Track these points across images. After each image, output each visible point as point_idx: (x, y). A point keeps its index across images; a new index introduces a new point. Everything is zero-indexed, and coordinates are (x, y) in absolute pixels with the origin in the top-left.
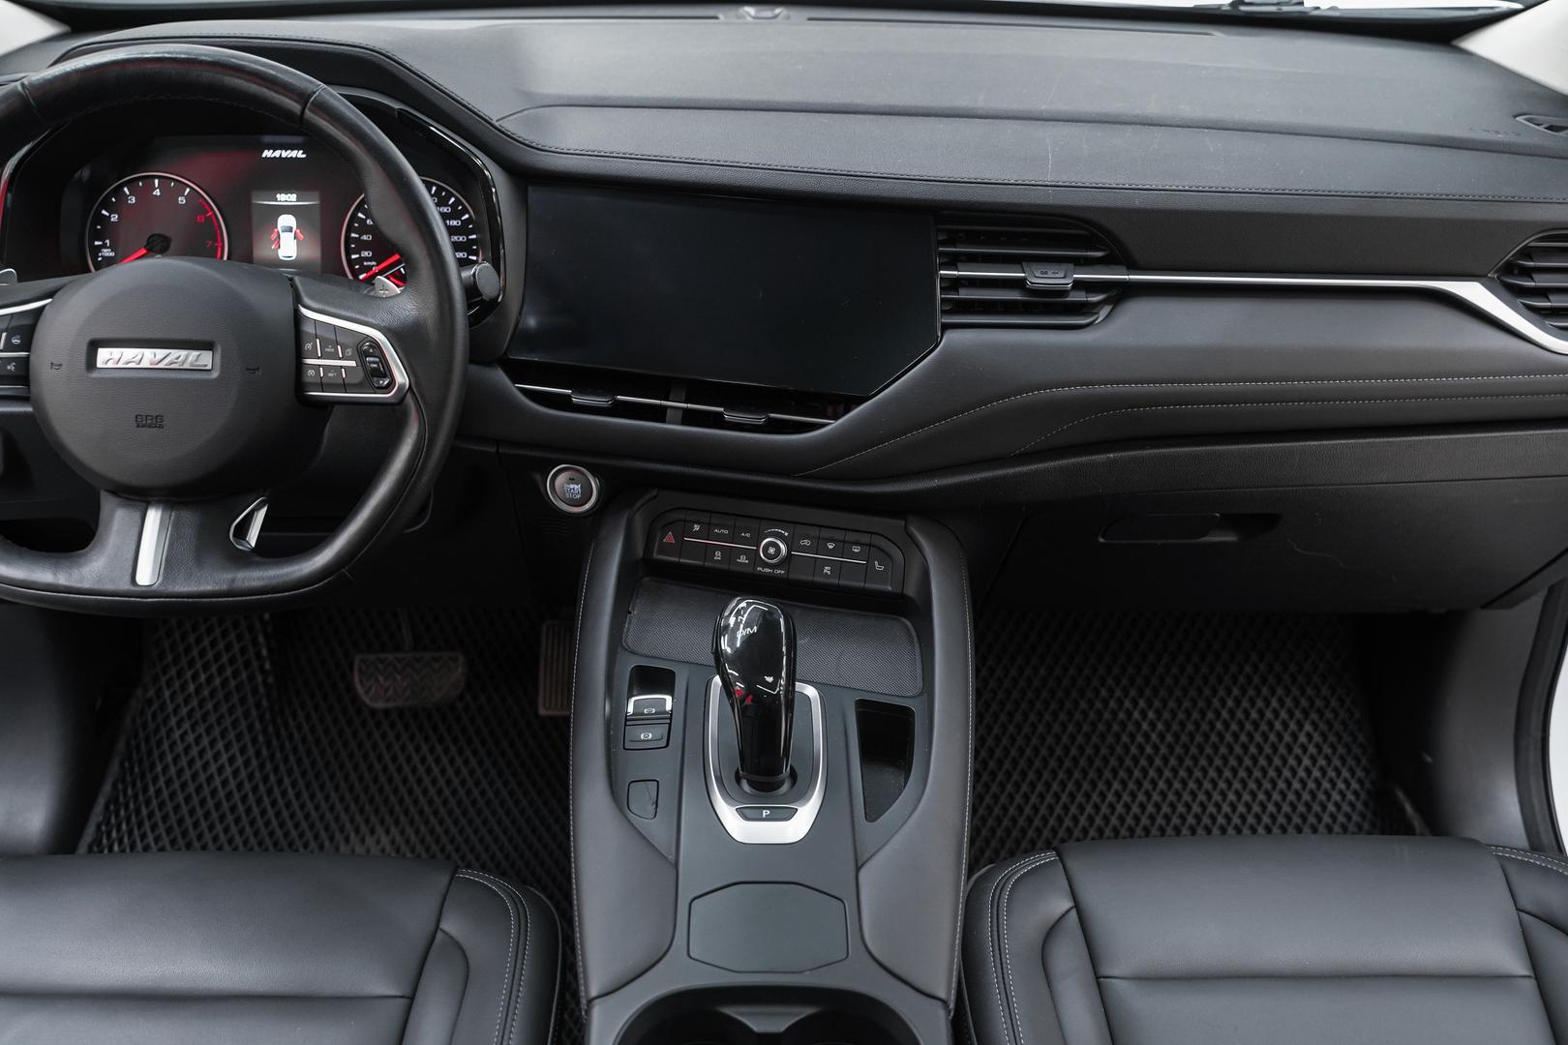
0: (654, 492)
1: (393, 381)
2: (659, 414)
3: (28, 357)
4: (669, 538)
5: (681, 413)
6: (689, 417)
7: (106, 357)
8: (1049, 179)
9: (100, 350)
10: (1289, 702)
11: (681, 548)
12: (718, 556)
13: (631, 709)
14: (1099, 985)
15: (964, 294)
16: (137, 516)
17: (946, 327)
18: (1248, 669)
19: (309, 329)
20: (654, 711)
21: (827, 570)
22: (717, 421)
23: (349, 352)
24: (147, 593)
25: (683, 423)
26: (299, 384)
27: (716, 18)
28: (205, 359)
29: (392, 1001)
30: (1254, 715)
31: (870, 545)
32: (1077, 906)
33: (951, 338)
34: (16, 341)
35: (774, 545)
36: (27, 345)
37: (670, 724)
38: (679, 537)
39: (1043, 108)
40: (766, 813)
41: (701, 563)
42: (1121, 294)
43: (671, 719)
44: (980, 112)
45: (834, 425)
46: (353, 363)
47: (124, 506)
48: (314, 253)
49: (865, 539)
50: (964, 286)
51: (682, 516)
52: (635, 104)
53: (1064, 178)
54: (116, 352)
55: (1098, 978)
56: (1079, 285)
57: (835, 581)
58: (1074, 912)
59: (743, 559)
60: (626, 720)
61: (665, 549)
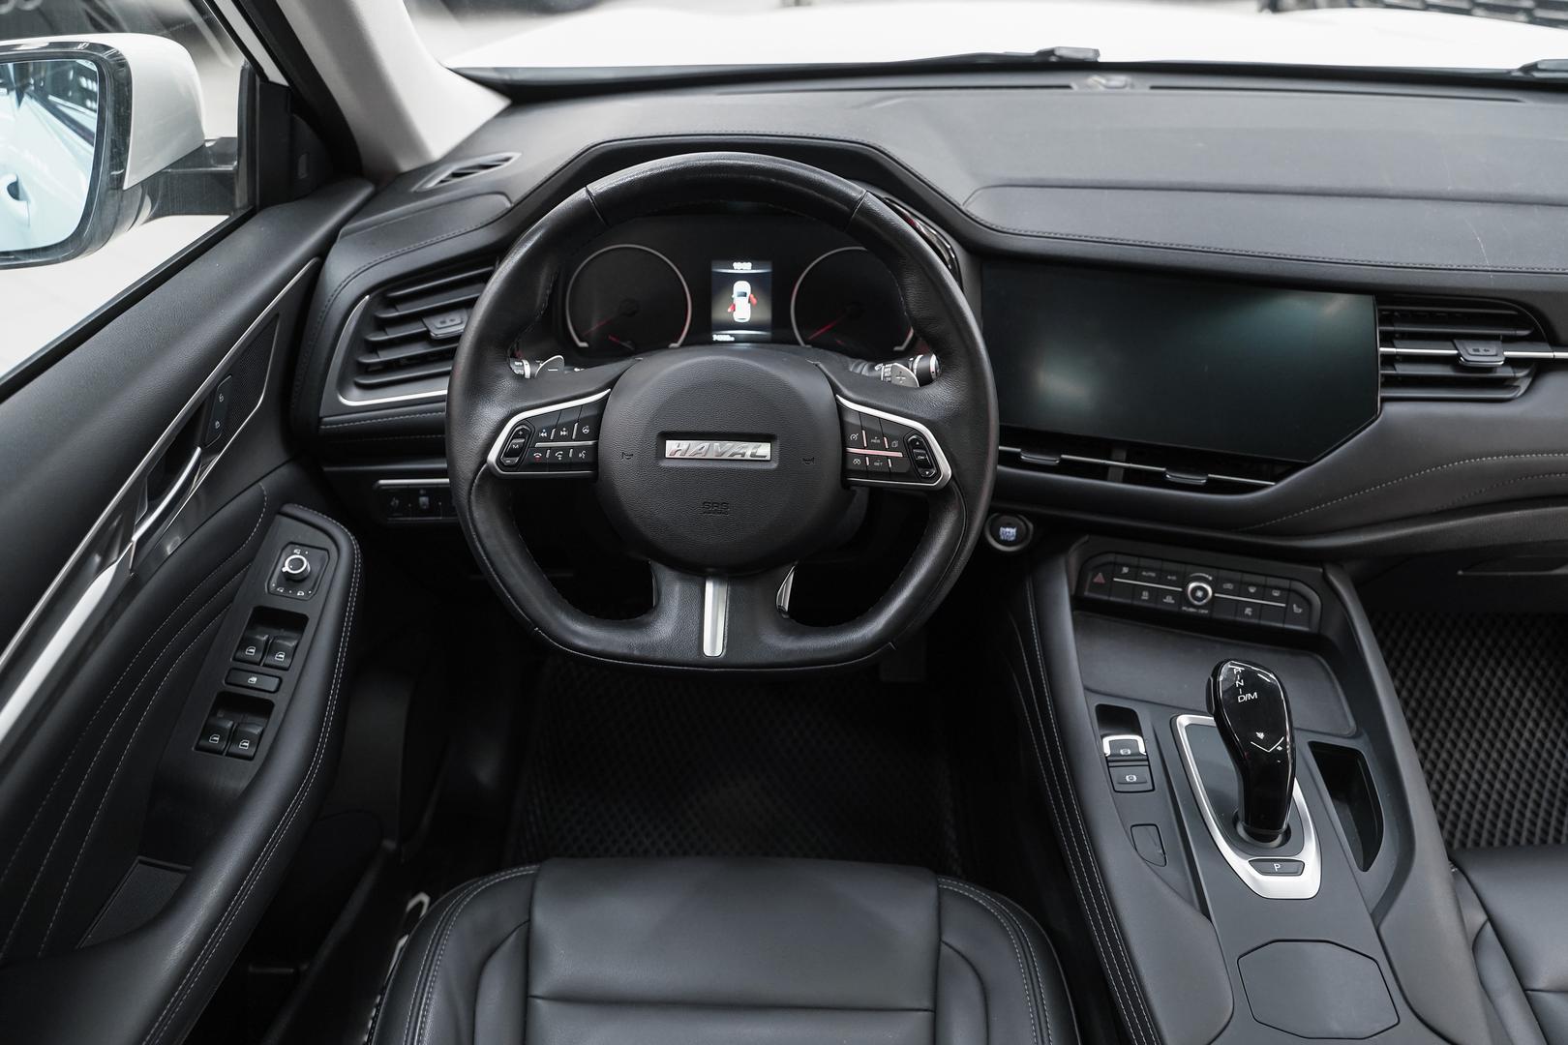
0: (1086, 538)
1: (939, 471)
2: (1101, 472)
3: (596, 445)
4: (1100, 578)
5: (1122, 472)
6: (1130, 476)
7: (671, 446)
8: (1488, 264)
9: (668, 442)
10: (1513, 673)
11: (1110, 587)
12: (1145, 595)
13: (1107, 750)
14: (1528, 998)
15: (1402, 369)
16: (696, 589)
17: (1385, 400)
18: (1476, 643)
19: (851, 419)
20: (1129, 752)
21: (1248, 611)
22: (1158, 480)
23: (895, 444)
24: (713, 663)
25: (1124, 481)
26: (845, 471)
27: (1068, 87)
28: (764, 450)
29: (920, 1013)
30: (1483, 683)
31: (1290, 590)
32: (1490, 919)
33: (1391, 409)
34: (586, 431)
35: (1201, 588)
36: (596, 434)
37: (1149, 766)
38: (1109, 578)
39: (1449, 188)
40: (1277, 866)
41: (1129, 601)
42: (1540, 369)
43: (1148, 760)
44: (1391, 193)
45: (1273, 488)
46: (900, 455)
47: (682, 579)
48: (766, 315)
49: (1285, 583)
50: (1399, 362)
51: (1111, 558)
52: (1070, 184)
53: (1500, 264)
54: (684, 444)
55: (1525, 990)
56: (1509, 361)
57: (1255, 621)
58: (1489, 925)
59: (1169, 600)
60: (1108, 762)
61: (1096, 587)
